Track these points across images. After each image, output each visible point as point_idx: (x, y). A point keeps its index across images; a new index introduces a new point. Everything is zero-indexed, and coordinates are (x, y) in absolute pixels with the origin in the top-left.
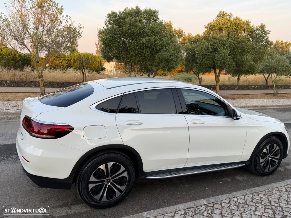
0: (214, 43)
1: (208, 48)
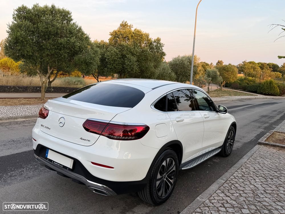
0: (122, 50)
1: (117, 54)
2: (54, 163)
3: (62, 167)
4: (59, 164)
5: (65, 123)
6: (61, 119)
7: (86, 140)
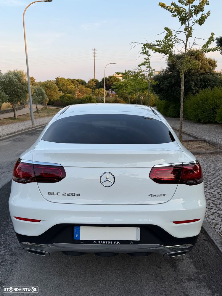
2: (98, 243)
3: (118, 244)
4: (110, 241)
5: (114, 179)
6: (105, 175)
7: (159, 196)
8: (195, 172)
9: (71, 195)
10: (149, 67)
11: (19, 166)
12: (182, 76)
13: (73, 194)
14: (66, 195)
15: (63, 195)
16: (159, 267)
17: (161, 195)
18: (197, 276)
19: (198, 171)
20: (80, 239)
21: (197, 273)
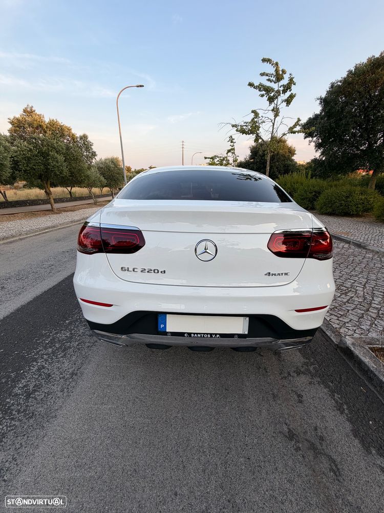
2: (190, 336)
3: (218, 337)
4: (207, 334)
5: (217, 250)
6: (203, 243)
7: (279, 274)
8: (324, 243)
9: (153, 271)
10: (234, 153)
11: (85, 231)
12: (268, 158)
13: (156, 271)
14: (146, 271)
15: (142, 271)
16: (259, 354)
17: (282, 274)
18: (306, 367)
19: (328, 240)
20: (167, 331)
21: (306, 364)
